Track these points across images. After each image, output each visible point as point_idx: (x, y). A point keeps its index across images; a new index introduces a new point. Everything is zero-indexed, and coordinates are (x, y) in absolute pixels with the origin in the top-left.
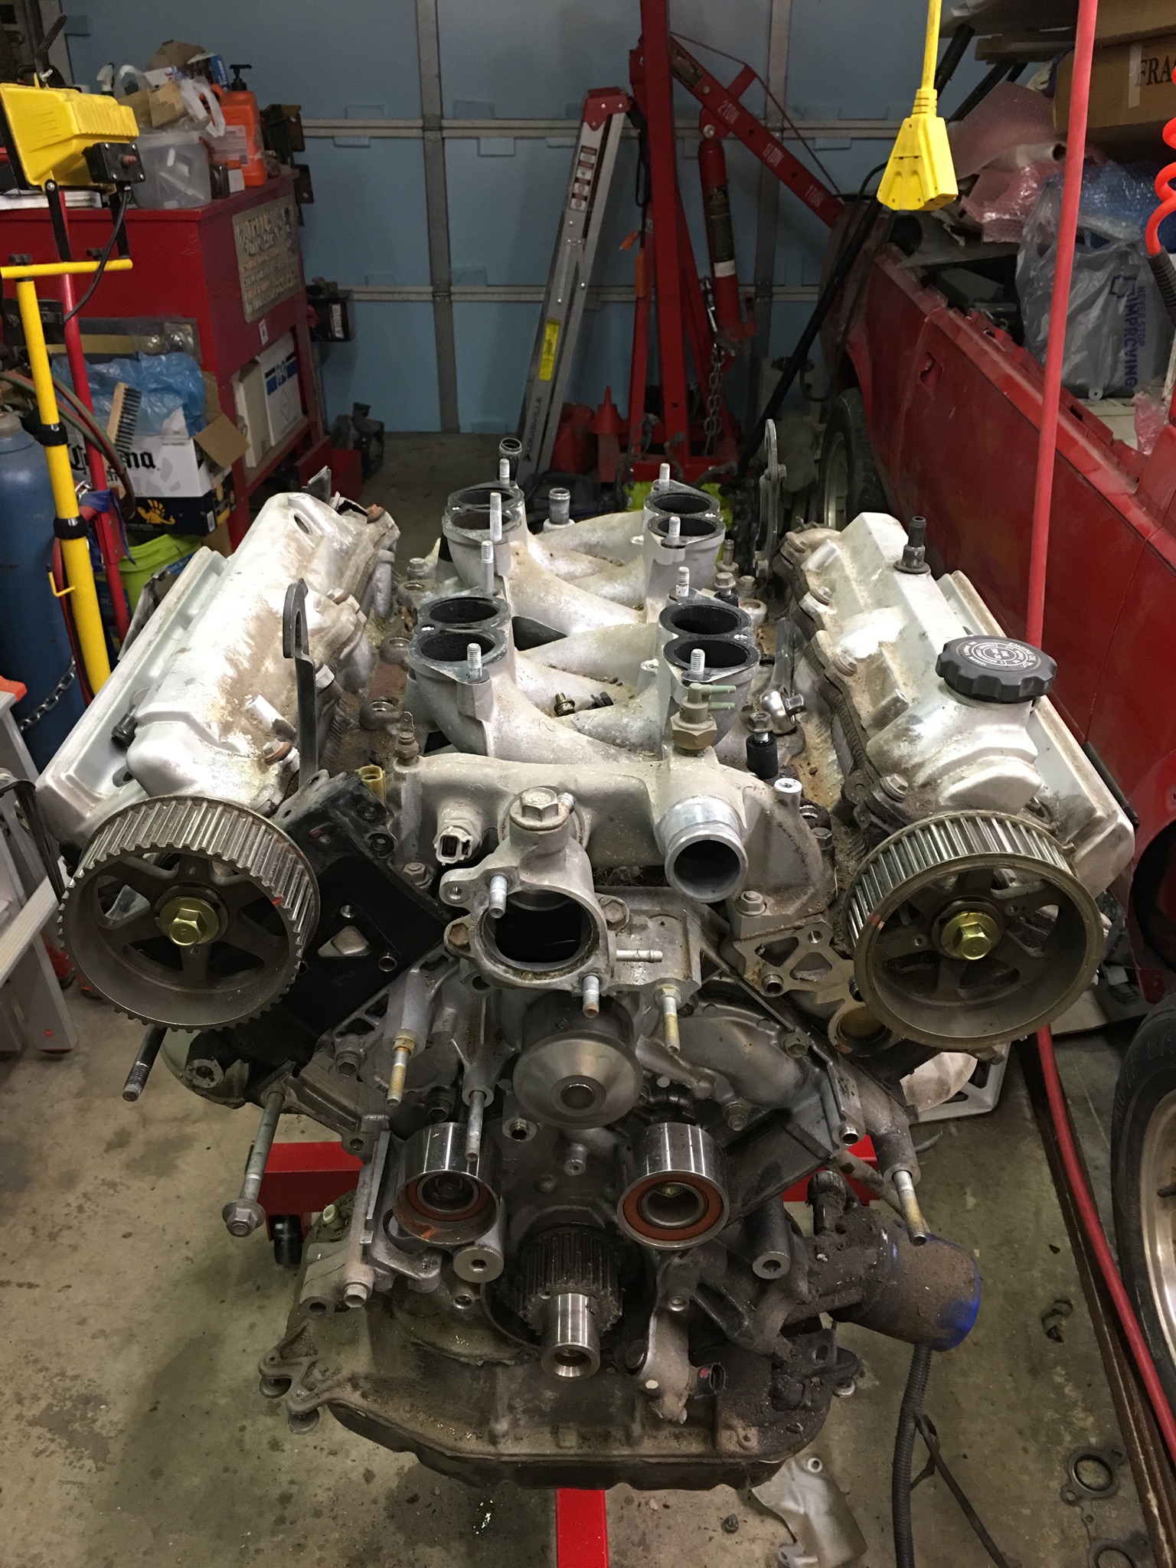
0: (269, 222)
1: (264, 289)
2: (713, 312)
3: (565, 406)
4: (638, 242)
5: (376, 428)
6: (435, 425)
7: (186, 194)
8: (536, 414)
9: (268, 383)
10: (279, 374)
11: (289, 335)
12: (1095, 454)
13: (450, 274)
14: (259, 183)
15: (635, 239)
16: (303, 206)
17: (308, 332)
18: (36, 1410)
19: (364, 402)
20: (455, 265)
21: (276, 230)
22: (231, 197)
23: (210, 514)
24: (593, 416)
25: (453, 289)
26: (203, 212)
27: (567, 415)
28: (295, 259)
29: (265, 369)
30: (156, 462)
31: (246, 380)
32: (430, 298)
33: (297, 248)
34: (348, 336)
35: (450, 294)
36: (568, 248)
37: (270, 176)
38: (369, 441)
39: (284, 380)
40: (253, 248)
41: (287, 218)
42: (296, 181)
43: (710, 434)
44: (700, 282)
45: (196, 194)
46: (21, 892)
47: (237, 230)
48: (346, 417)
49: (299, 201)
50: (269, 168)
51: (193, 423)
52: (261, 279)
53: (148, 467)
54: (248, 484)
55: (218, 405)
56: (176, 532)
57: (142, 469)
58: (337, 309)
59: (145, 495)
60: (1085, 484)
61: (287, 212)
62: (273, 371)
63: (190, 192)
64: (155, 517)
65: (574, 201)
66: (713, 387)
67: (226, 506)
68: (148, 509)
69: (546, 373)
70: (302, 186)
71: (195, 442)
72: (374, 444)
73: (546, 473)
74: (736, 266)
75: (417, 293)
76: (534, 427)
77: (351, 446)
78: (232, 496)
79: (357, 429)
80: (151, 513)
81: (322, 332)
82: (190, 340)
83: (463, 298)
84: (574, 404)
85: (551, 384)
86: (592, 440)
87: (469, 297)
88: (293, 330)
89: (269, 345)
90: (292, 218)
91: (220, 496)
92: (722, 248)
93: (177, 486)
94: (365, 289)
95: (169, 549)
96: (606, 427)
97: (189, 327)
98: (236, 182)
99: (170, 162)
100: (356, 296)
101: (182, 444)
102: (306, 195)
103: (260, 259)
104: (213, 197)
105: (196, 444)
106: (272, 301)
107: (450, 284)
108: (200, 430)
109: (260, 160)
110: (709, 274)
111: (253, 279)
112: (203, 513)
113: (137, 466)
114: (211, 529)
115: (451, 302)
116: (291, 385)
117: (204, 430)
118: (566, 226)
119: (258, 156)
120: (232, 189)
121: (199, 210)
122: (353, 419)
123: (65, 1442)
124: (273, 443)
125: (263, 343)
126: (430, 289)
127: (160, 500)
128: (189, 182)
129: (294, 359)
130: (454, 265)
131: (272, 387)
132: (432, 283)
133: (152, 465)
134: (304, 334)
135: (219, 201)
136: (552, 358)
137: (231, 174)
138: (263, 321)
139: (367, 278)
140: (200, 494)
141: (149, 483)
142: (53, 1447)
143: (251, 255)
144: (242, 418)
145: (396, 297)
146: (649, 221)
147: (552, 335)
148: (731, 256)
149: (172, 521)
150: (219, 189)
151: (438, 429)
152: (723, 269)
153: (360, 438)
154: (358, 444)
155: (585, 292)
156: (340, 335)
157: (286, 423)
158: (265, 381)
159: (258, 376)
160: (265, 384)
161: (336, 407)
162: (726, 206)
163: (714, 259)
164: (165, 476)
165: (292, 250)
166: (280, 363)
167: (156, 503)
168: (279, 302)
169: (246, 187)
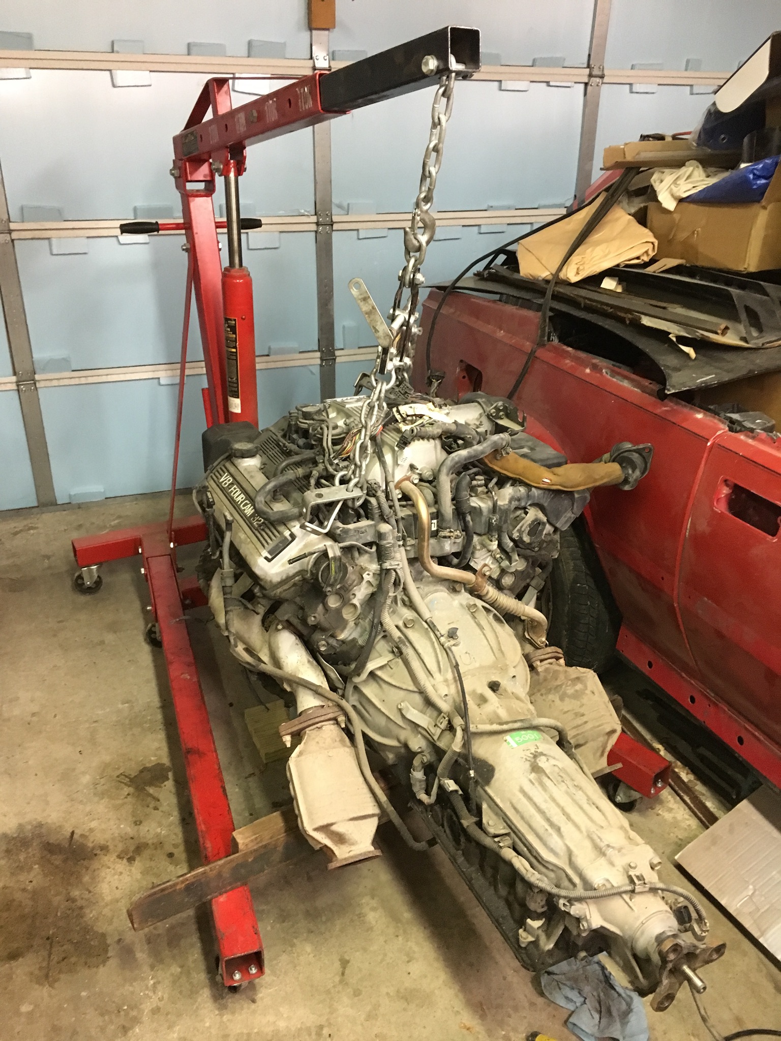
6: (32, 500)
13: (33, 362)
20: (37, 355)
25: (37, 377)
32: (14, 387)
35: (35, 382)
83: (48, 384)
87: (55, 383)
107: (35, 373)
115: (36, 388)
126: (14, 379)
130: (34, 356)
132: (15, 374)
151: (36, 503)
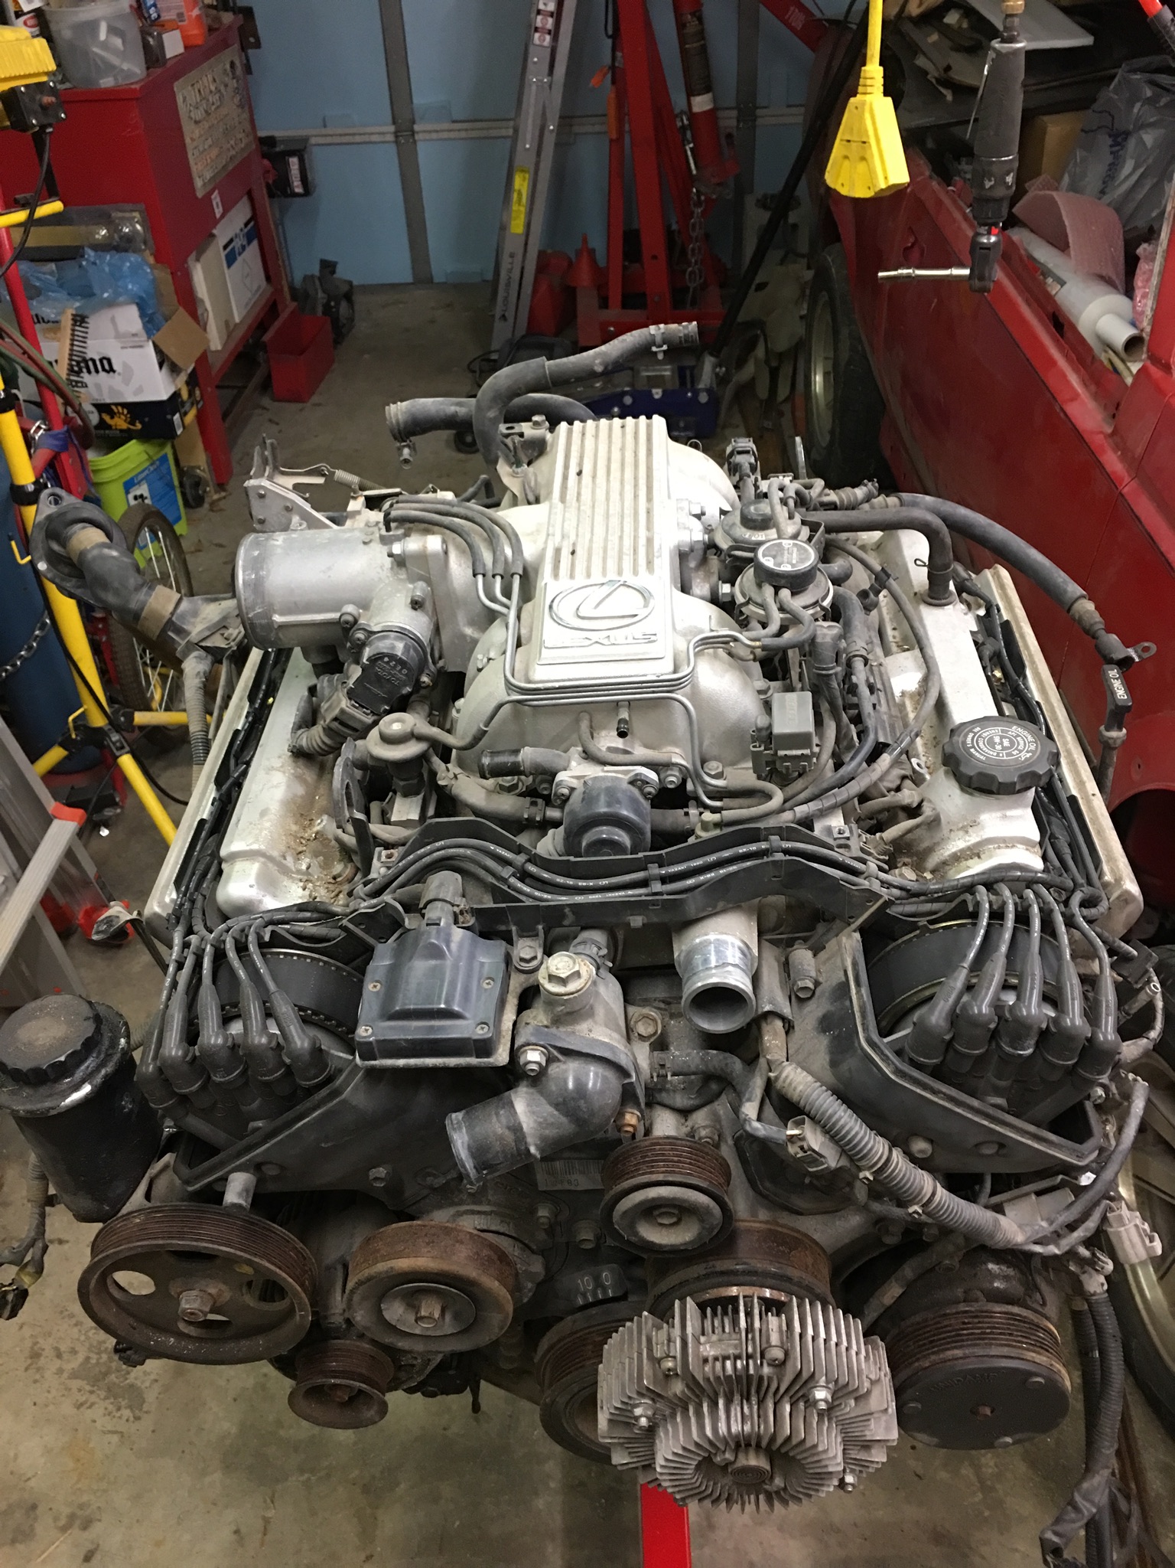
0: (214, 80)
1: (213, 156)
2: (691, 149)
3: (541, 254)
4: (609, 76)
5: (345, 288)
6: (407, 277)
7: (122, 70)
8: (510, 271)
9: (227, 256)
10: (237, 244)
11: (245, 199)
12: (1074, 379)
13: (412, 109)
14: (199, 42)
15: (605, 75)
16: (250, 52)
17: (265, 191)
18: (75, 1363)
19: (330, 258)
20: (417, 100)
21: (222, 88)
22: (169, 64)
23: (177, 417)
24: (570, 264)
25: (416, 127)
26: (141, 87)
27: (543, 266)
28: (246, 115)
29: (222, 241)
30: (115, 367)
31: (203, 258)
32: (390, 138)
33: (248, 104)
34: (308, 190)
35: (413, 133)
36: (534, 88)
37: (211, 30)
38: (338, 304)
39: (243, 248)
40: (198, 114)
41: (233, 73)
42: (241, 29)
43: (692, 285)
44: (677, 116)
45: (131, 68)
46: (15, 866)
47: (180, 99)
48: (312, 276)
49: (243, 48)
50: (210, 21)
51: (148, 322)
52: (210, 146)
53: (108, 372)
54: (214, 371)
55: (175, 298)
56: (144, 437)
57: (102, 374)
58: (294, 162)
59: (108, 401)
60: (1062, 415)
61: (232, 64)
62: (231, 241)
63: (125, 66)
64: (120, 423)
65: (537, 35)
66: (694, 235)
67: (192, 404)
68: (112, 415)
69: (517, 226)
70: (247, 35)
71: (154, 343)
72: (344, 306)
73: (523, 337)
74: (715, 100)
75: (379, 134)
76: (508, 284)
77: (320, 310)
78: (198, 392)
79: (324, 291)
80: (116, 419)
81: (280, 188)
82: (138, 227)
83: (427, 136)
84: (549, 251)
85: (523, 238)
86: (569, 293)
87: (434, 136)
88: (250, 194)
89: (223, 216)
90: (239, 70)
91: (185, 395)
92: (699, 80)
93: (140, 390)
94: (324, 131)
95: (139, 454)
96: (584, 277)
97: (137, 215)
98: (173, 45)
99: (103, 36)
100: (313, 141)
101: (141, 347)
102: (252, 40)
103: (206, 125)
104: (148, 68)
105: (156, 346)
106: (224, 167)
107: (413, 122)
108: (158, 330)
109: (198, 17)
110: (685, 107)
111: (201, 149)
112: (169, 417)
113: (97, 371)
114: (179, 432)
115: (415, 142)
116: (251, 254)
117: (163, 330)
118: (530, 66)
119: (196, 12)
120: (169, 54)
121: (137, 86)
122: (319, 279)
123: (103, 1394)
124: (237, 320)
125: (218, 216)
126: (392, 128)
127: (124, 405)
128: (123, 55)
129: (252, 224)
130: (415, 101)
131: (231, 260)
132: (394, 122)
133: (112, 370)
134: (261, 194)
135: (159, 71)
136: (523, 209)
137: (165, 36)
138: (216, 192)
139: (324, 120)
140: (165, 397)
141: (111, 389)
142: (93, 1398)
143: (196, 122)
144: (202, 301)
145: (358, 139)
146: (619, 54)
147: (521, 183)
148: (708, 89)
149: (139, 426)
150: (153, 56)
151: (410, 280)
152: (701, 103)
153: (329, 301)
154: (327, 309)
155: (554, 134)
156: (299, 190)
157: (249, 295)
158: (223, 254)
159: (216, 252)
160: (224, 258)
161: (302, 266)
162: (701, 34)
163: (691, 93)
164: (127, 381)
165: (241, 106)
166: (238, 231)
167: (120, 408)
168: (230, 168)
169: (186, 47)
